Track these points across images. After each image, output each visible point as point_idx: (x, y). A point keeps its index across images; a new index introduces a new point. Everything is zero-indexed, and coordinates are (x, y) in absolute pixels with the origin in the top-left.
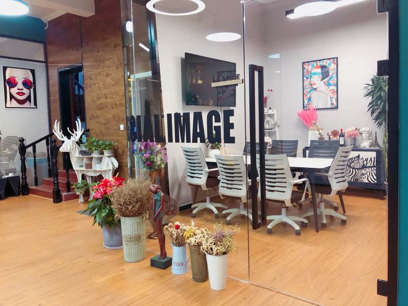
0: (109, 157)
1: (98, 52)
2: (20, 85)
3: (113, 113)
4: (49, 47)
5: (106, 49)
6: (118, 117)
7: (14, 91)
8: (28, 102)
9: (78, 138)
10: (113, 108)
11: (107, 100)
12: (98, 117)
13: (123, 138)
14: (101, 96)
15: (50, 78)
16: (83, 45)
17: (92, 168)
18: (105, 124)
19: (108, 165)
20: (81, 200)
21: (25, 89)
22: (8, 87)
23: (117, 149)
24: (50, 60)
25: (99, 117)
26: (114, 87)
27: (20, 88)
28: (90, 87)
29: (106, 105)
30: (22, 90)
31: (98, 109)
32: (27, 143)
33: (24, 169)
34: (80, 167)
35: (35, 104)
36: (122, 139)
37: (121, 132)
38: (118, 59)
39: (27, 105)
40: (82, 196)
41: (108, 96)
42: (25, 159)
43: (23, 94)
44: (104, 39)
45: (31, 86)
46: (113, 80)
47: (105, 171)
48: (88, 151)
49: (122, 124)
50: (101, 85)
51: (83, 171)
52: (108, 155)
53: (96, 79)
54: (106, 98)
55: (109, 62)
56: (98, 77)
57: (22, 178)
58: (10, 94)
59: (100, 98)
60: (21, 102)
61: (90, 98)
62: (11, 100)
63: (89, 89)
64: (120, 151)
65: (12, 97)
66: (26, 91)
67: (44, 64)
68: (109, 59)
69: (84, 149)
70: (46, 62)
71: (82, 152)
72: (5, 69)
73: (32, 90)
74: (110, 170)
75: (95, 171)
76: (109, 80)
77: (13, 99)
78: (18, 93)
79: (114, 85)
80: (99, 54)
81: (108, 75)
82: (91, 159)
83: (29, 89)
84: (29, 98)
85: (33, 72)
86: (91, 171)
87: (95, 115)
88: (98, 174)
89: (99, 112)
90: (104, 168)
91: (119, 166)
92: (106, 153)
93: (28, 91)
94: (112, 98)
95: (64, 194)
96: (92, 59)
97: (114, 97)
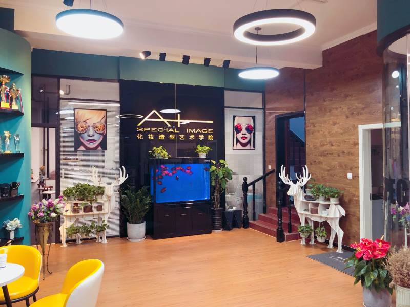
0: (336, 204)
1: (325, 101)
2: (244, 131)
3: (339, 161)
4: (267, 96)
5: (333, 99)
6: (345, 165)
7: (240, 136)
8: (249, 145)
9: (304, 183)
10: (339, 156)
11: (333, 148)
12: (320, 163)
13: (351, 186)
14: (326, 143)
15: (267, 123)
16: (307, 94)
17: (317, 214)
18: (328, 171)
19: (335, 213)
20: (303, 242)
21: (247, 134)
22: (235, 132)
23: (343, 196)
24: (267, 107)
25: (322, 163)
26: (341, 136)
27: (244, 133)
28: (312, 133)
29: (331, 153)
30: (245, 134)
31: (321, 156)
32: (248, 182)
33: (245, 205)
34: (305, 211)
35: (254, 147)
36: (350, 188)
37: (348, 181)
38: (348, 109)
39: (248, 147)
40: (304, 239)
41: (333, 144)
42: (247, 195)
43: (246, 138)
44: (332, 90)
45: (252, 131)
46: (342, 129)
47: (332, 219)
48: (313, 197)
49: (350, 173)
50: (326, 133)
51: (306, 215)
52: (335, 203)
53: (320, 126)
54: (332, 145)
55: (336, 111)
56: (323, 125)
57: (244, 212)
58: (237, 138)
59: (324, 145)
60: (244, 145)
61: (312, 144)
62: (237, 144)
63: (311, 135)
64: (346, 199)
65: (238, 141)
66: (248, 135)
67: (262, 111)
68: (337, 109)
69: (309, 194)
70: (264, 109)
71: (307, 197)
72: (234, 117)
73: (252, 134)
74: (337, 218)
75: (321, 217)
76: (336, 129)
77: (238, 143)
78: (242, 138)
79: (342, 134)
80: (325, 103)
81: (335, 124)
82: (317, 205)
83: (250, 134)
84: (249, 142)
85: (254, 118)
86: (316, 216)
87: (317, 161)
88: (323, 220)
89: (321, 158)
90: (331, 216)
91: (346, 215)
92: (333, 201)
93: (250, 135)
94: (339, 146)
95: (286, 234)
96: (317, 108)
97: (342, 145)
